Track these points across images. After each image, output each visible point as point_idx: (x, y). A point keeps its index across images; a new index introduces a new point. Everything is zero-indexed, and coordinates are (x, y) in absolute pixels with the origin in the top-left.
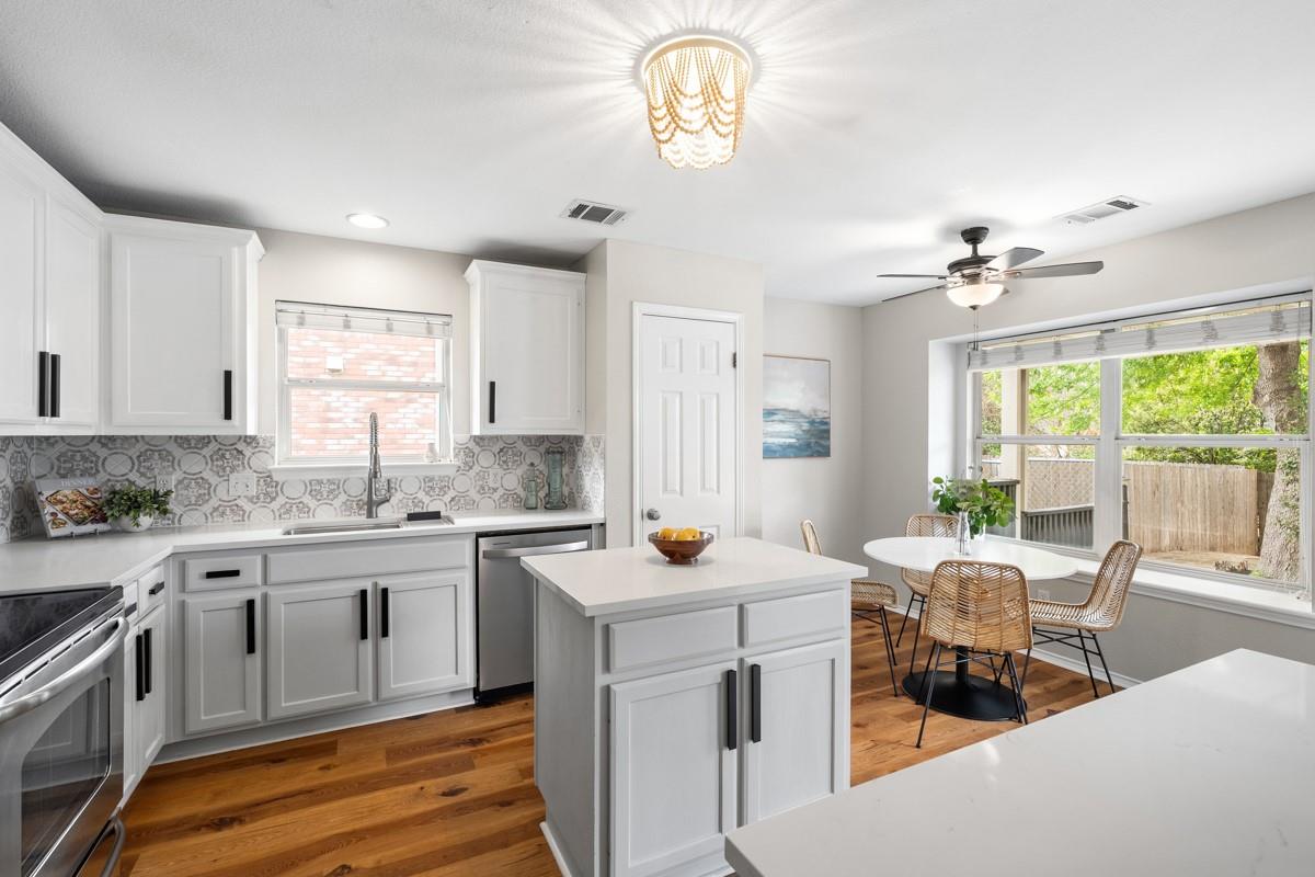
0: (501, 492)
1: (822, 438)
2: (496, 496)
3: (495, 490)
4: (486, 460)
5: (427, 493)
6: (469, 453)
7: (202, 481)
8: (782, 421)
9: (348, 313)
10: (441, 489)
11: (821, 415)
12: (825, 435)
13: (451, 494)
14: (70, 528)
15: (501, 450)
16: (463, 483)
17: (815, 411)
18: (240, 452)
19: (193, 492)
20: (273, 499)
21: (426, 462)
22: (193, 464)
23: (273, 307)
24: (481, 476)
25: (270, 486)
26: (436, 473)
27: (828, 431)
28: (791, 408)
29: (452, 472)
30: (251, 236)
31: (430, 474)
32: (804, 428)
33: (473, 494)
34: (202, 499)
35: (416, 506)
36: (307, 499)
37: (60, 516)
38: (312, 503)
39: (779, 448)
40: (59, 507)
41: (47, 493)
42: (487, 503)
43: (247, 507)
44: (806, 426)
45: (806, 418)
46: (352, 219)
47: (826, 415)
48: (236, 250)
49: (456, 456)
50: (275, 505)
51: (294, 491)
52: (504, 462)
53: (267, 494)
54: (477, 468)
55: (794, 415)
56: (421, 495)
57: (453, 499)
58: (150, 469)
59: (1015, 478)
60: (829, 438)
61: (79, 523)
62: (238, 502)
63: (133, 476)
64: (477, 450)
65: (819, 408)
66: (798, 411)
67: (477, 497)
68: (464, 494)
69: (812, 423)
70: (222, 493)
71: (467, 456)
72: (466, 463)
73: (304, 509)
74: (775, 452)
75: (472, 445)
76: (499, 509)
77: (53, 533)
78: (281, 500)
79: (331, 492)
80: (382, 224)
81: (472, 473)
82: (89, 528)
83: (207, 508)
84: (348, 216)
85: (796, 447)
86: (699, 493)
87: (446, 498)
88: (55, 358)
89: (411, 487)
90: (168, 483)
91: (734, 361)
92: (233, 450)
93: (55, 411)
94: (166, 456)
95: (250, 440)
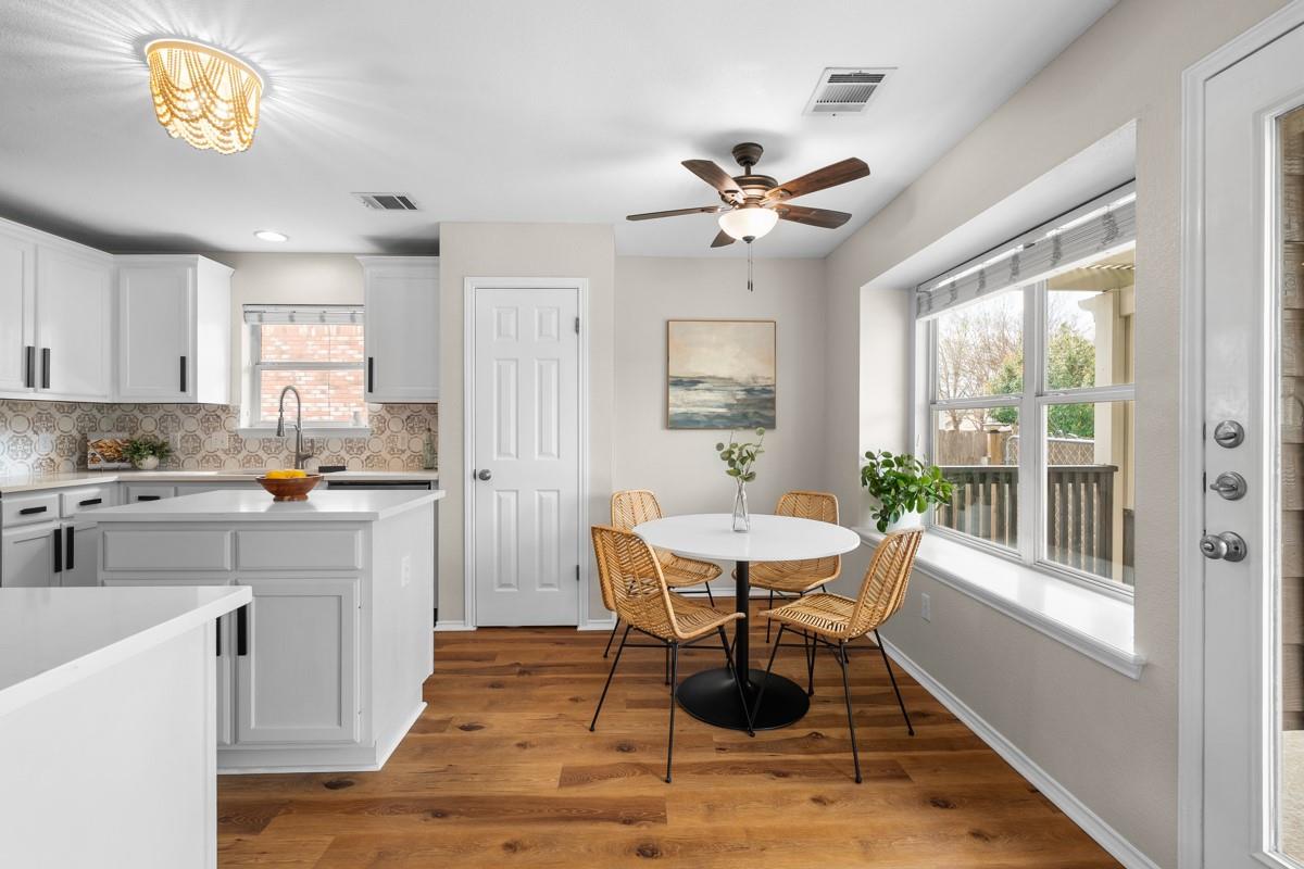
0: (408, 453)
1: (765, 408)
2: (404, 457)
3: (403, 452)
4: (395, 425)
5: (348, 452)
6: (382, 419)
7: (196, 438)
8: (709, 390)
9: (293, 311)
10: (359, 449)
11: (762, 382)
12: (769, 405)
13: (367, 453)
14: (103, 465)
15: (409, 417)
16: (377, 445)
17: (754, 378)
18: (219, 417)
19: (190, 445)
20: (239, 452)
21: (351, 426)
22: (191, 424)
23: (242, 310)
24: (391, 439)
25: (237, 440)
26: (354, 436)
27: (773, 401)
28: (721, 375)
29: (367, 436)
30: (197, 259)
31: (349, 436)
32: (738, 397)
33: (384, 454)
34: (196, 450)
35: (339, 462)
36: (261, 453)
37: (98, 456)
38: (265, 457)
39: (705, 419)
40: (98, 450)
41: (93, 441)
42: (395, 462)
43: (223, 457)
44: (741, 395)
45: (740, 385)
46: (259, 235)
47: (769, 382)
48: (190, 270)
49: (371, 421)
50: (240, 456)
51: (252, 446)
52: (411, 427)
53: (235, 448)
54: (388, 433)
55: (726, 382)
56: (343, 453)
57: (368, 458)
58: (166, 428)
59: (1109, 463)
60: (774, 408)
61: (108, 461)
62: (218, 453)
63: (157, 433)
64: (388, 417)
65: (759, 375)
66: (730, 379)
67: (388, 457)
68: (377, 455)
69: (749, 391)
70: (208, 447)
71: (380, 422)
72: (378, 428)
73: (259, 460)
74: (698, 422)
75: (384, 413)
76: (407, 468)
77: (90, 466)
78: (244, 453)
79: (277, 448)
80: (284, 239)
81: (384, 437)
82: (116, 465)
83: (199, 457)
84: (256, 233)
85: (727, 418)
86: (536, 457)
87: (364, 457)
88: (46, 352)
89: (335, 446)
90: (176, 438)
91: (577, 326)
92: (215, 416)
93: (45, 384)
94: (175, 419)
95: (225, 408)
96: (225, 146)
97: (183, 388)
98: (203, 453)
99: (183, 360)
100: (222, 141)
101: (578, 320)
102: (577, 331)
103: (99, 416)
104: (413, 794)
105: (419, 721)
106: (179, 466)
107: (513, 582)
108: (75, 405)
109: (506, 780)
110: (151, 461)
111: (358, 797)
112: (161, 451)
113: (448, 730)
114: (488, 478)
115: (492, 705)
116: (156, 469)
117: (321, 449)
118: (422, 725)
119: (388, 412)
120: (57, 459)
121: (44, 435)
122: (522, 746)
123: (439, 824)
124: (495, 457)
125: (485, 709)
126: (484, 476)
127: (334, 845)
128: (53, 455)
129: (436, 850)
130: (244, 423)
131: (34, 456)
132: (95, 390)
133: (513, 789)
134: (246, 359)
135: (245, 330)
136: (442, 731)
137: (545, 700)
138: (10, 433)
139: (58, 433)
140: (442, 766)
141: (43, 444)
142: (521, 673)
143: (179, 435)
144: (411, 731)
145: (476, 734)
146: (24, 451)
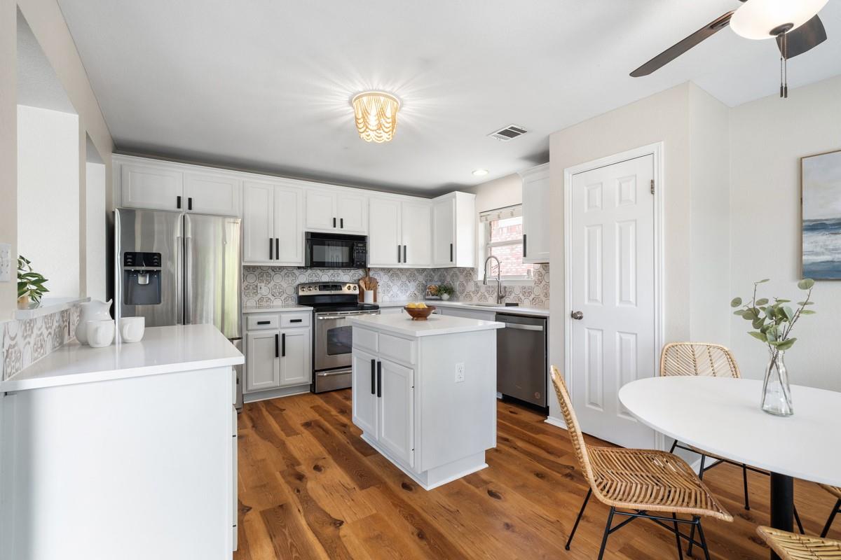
4: (548, 278)
5: (522, 295)
6: (540, 274)
7: (463, 285)
10: (529, 293)
13: (533, 296)
14: (431, 297)
16: (538, 291)
18: (471, 274)
19: (461, 289)
20: (478, 293)
21: (526, 279)
22: (462, 278)
23: (479, 216)
24: (545, 288)
25: (477, 286)
26: (527, 285)
29: (532, 284)
30: (456, 194)
31: (524, 285)
33: (542, 297)
34: (463, 291)
36: (486, 294)
37: (429, 292)
40: (430, 290)
41: (428, 286)
43: (472, 295)
49: (535, 276)
50: (478, 295)
53: (477, 291)
54: (544, 283)
57: (533, 299)
61: (433, 295)
62: (470, 293)
63: (451, 282)
64: (544, 272)
68: (538, 297)
70: (467, 290)
71: (539, 276)
72: (538, 280)
73: (485, 298)
75: (541, 270)
77: (426, 297)
78: (480, 293)
80: (486, 173)
81: (542, 285)
82: (435, 297)
83: (464, 295)
84: (473, 172)
86: (617, 304)
87: (531, 298)
88: (405, 247)
89: (517, 291)
90: (457, 286)
91: (652, 187)
92: (469, 273)
93: (405, 261)
94: (457, 276)
95: (472, 269)
96: (379, 139)
97: (452, 260)
98: (465, 293)
99: (451, 245)
100: (378, 137)
101: (652, 182)
102: (652, 192)
103: (433, 274)
104: (424, 515)
105: (475, 474)
106: (458, 300)
107: (599, 402)
108: (424, 270)
109: (473, 542)
110: (446, 296)
111: (406, 499)
112: (450, 291)
113: (481, 489)
114: (581, 318)
115: (522, 488)
116: (449, 300)
117: (511, 292)
118: (473, 479)
119: (544, 269)
120: (417, 294)
121: (412, 283)
122: (508, 526)
123: (414, 541)
124: (586, 302)
125: (516, 488)
126: (576, 316)
127: (373, 517)
128: (416, 292)
129: (397, 554)
130: (480, 277)
131: (409, 292)
132: (426, 263)
133: (469, 551)
134: (481, 241)
135: (481, 227)
136: (477, 487)
137: (558, 503)
138: (400, 282)
139: (417, 282)
140: (453, 508)
141: (412, 287)
142: (567, 475)
143: (458, 283)
144: (465, 478)
145: (493, 500)
146: (405, 290)
